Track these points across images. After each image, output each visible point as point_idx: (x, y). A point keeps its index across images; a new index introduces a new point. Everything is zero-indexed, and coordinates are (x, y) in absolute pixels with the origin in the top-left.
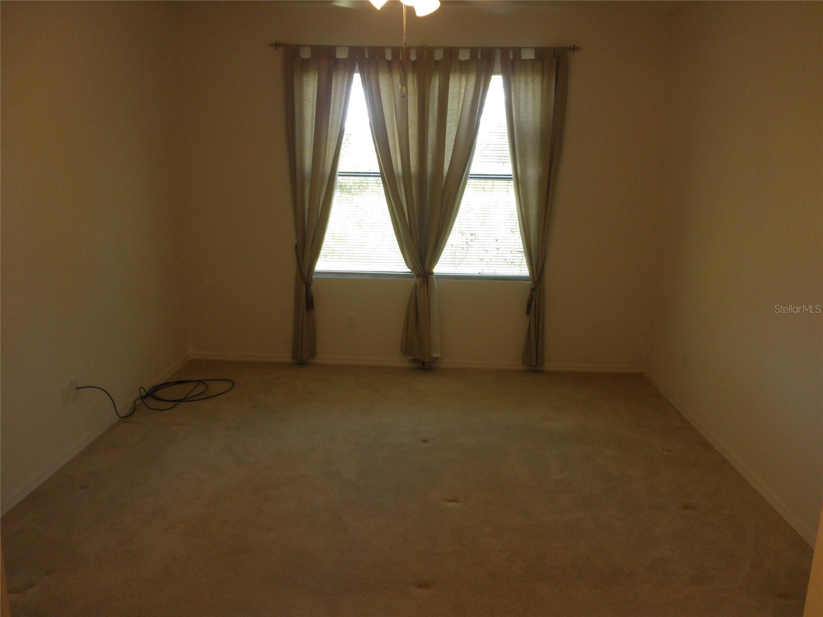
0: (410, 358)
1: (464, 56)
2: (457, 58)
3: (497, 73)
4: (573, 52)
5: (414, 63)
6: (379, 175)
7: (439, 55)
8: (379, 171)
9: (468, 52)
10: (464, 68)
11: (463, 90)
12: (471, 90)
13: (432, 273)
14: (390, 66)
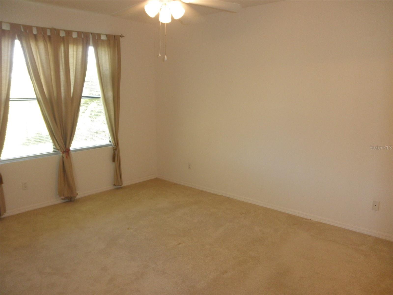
0: (63, 197)
1: (75, 35)
2: (72, 37)
3: (91, 45)
4: (122, 38)
5: (49, 37)
6: (36, 99)
7: (62, 34)
8: (36, 97)
9: (76, 33)
10: (76, 42)
11: (75, 53)
12: (80, 53)
13: (70, 150)
14: (36, 38)
